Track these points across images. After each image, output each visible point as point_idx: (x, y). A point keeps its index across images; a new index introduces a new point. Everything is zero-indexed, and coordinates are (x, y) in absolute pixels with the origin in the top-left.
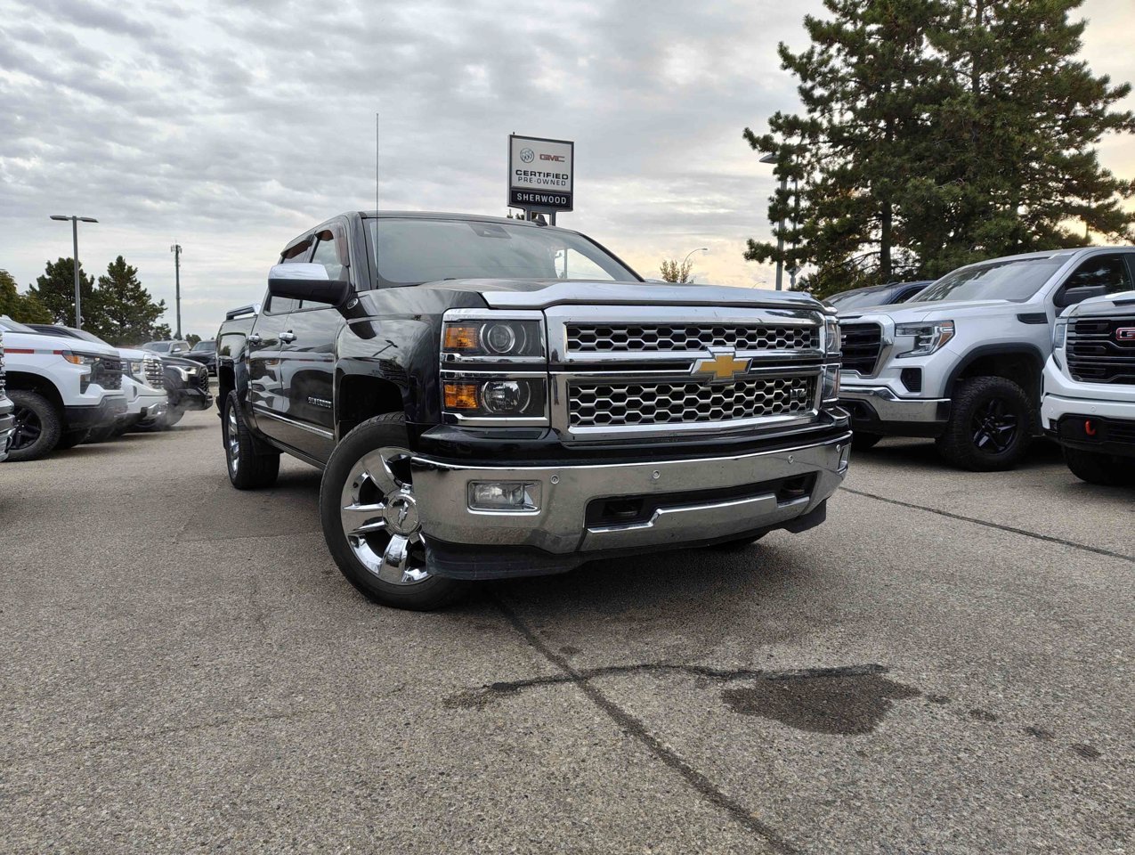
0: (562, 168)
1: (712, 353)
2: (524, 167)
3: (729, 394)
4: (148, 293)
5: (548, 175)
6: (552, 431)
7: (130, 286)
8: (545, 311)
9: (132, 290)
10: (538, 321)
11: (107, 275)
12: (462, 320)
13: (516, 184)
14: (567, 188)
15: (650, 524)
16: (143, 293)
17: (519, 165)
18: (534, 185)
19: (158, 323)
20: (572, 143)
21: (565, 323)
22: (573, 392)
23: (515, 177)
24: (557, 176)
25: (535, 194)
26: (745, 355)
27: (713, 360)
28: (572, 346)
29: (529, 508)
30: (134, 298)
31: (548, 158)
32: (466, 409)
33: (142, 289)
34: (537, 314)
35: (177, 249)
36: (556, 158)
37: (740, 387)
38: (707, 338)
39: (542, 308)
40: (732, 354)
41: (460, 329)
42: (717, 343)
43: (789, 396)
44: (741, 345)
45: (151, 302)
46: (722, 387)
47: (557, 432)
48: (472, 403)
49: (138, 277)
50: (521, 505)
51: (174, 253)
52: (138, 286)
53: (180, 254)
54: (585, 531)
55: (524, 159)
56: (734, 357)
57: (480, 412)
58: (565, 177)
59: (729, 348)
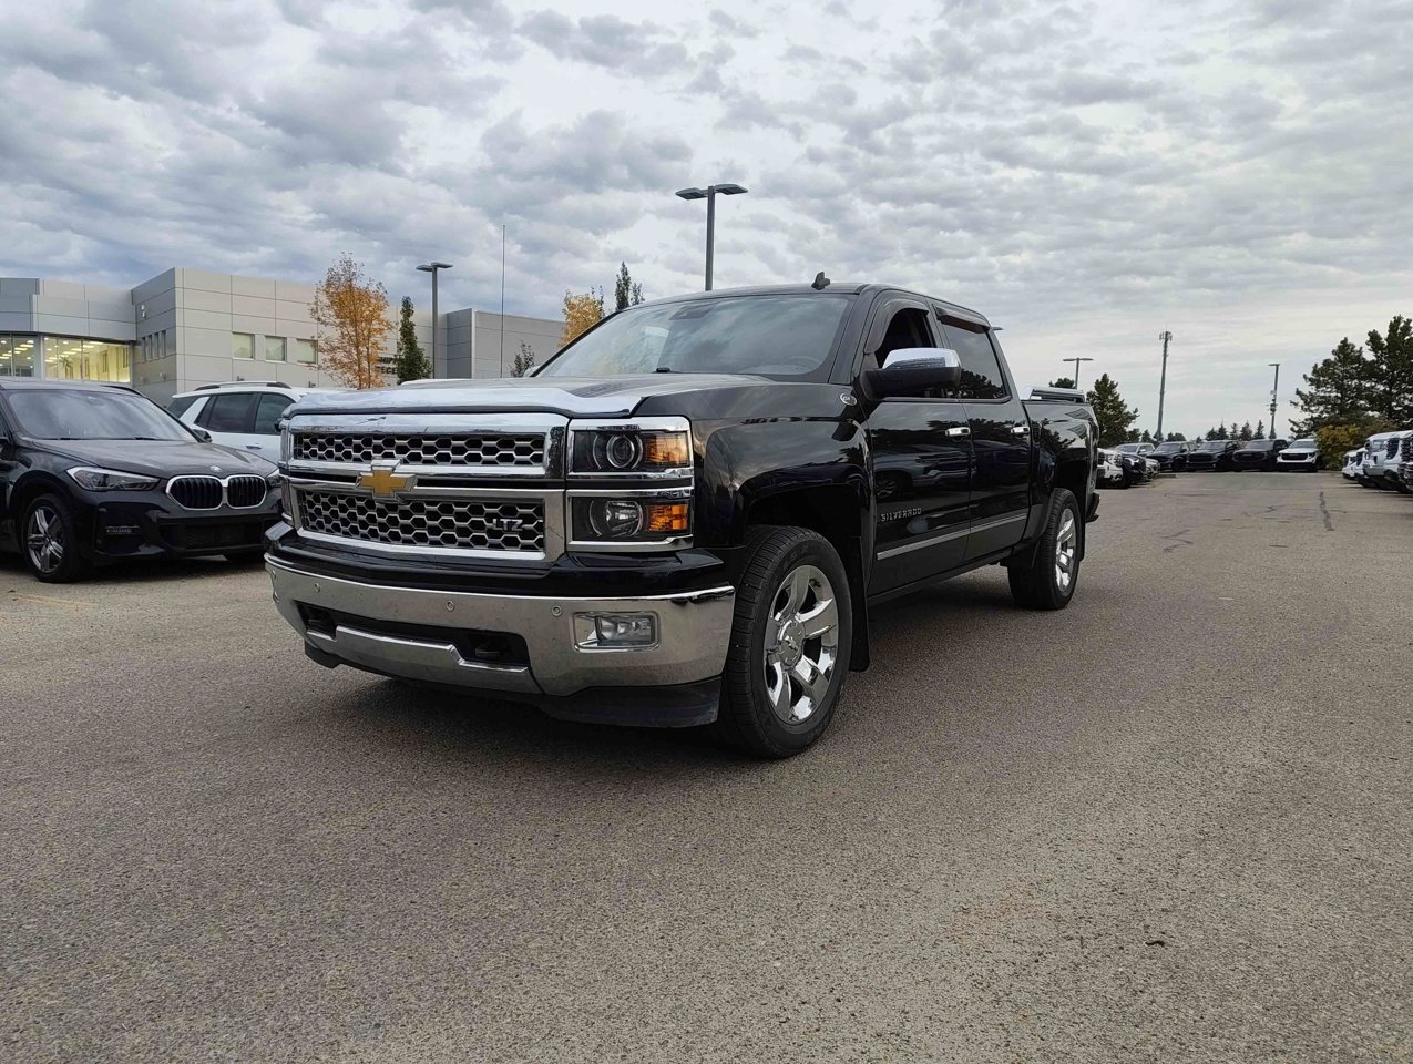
1: (372, 467)
3: (405, 514)
4: (1125, 403)
7: (1110, 398)
9: (1112, 401)
11: (1094, 390)
16: (1121, 404)
19: (1129, 428)
22: (303, 497)
26: (411, 470)
27: (371, 474)
28: (298, 453)
30: (1114, 408)
33: (1120, 400)
35: (1167, 337)
37: (418, 507)
38: (379, 450)
40: (390, 469)
42: (386, 456)
44: (414, 458)
45: (1126, 410)
46: (396, 506)
49: (1117, 390)
51: (1163, 341)
52: (1117, 397)
53: (1169, 342)
54: (306, 632)
56: (393, 471)
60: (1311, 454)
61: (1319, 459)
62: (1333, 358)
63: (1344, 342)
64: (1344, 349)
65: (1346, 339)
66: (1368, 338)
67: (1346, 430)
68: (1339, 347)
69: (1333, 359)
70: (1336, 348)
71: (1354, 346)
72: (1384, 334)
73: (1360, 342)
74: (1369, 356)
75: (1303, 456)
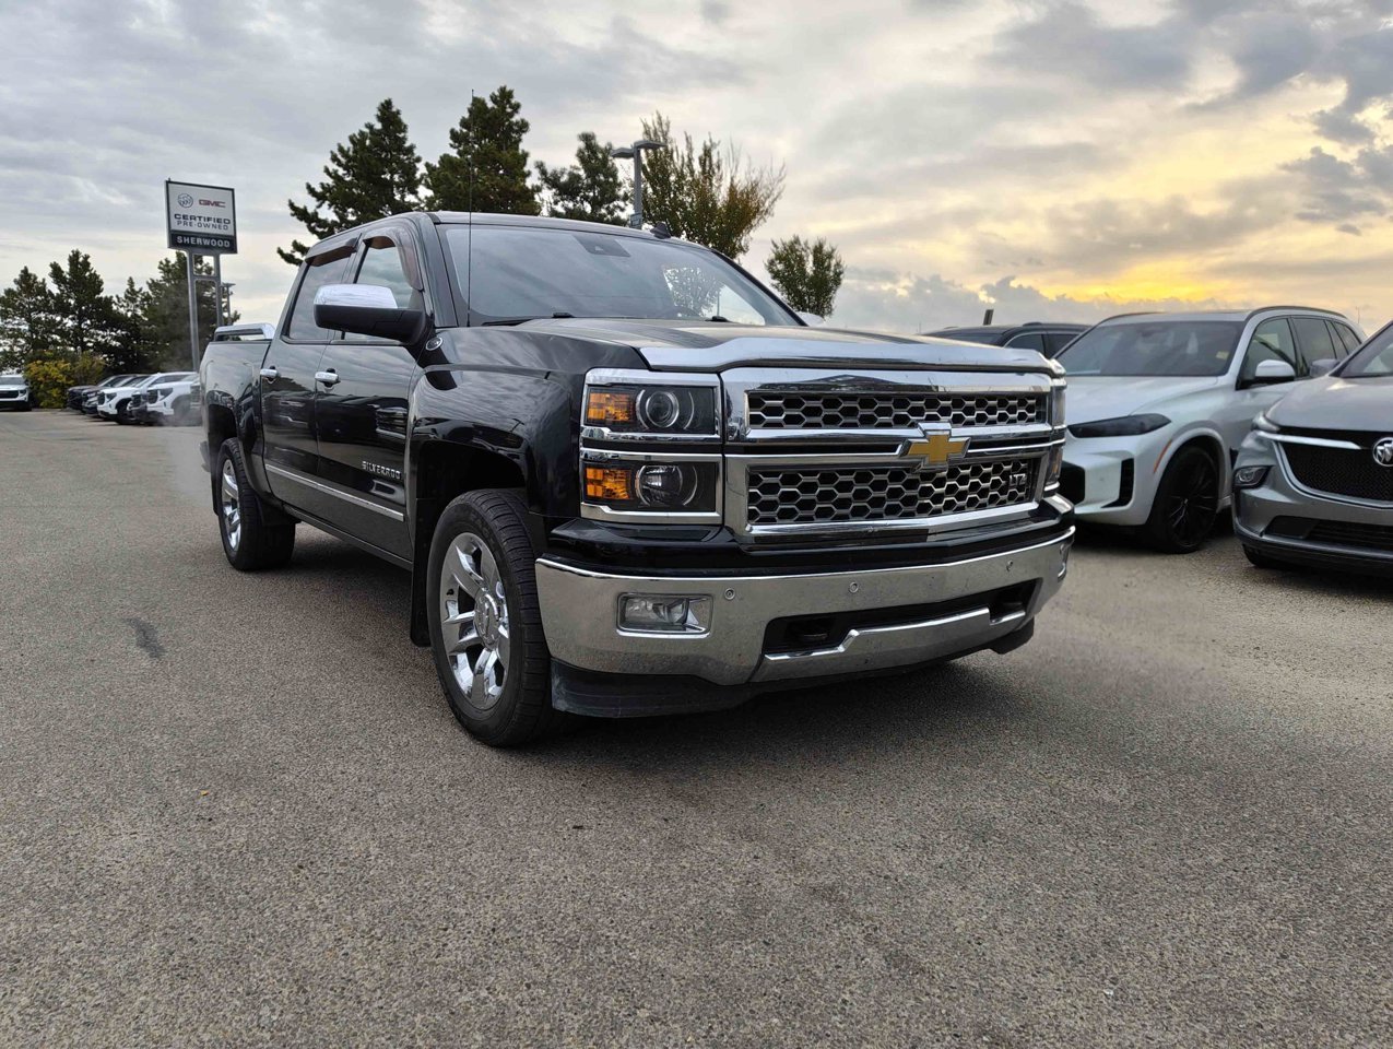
0: (225, 213)
1: (924, 432)
2: (183, 211)
3: (940, 483)
5: (209, 219)
6: (724, 529)
8: (722, 374)
10: (712, 388)
12: (613, 385)
13: (175, 227)
14: (230, 232)
15: (841, 649)
17: (176, 209)
18: (195, 229)
20: (232, 190)
21: (747, 391)
22: (753, 480)
23: (173, 219)
24: (219, 220)
25: (196, 237)
26: (963, 433)
27: (925, 440)
28: (755, 421)
29: (695, 628)
31: (208, 203)
32: (614, 500)
34: (711, 379)
36: (217, 204)
37: (953, 473)
38: (917, 411)
39: (718, 371)
40: (948, 433)
41: (608, 396)
42: (931, 419)
43: (1008, 484)
44: (957, 420)
46: (934, 474)
47: (731, 531)
48: (621, 493)
50: (683, 625)
54: (762, 657)
55: (182, 204)
56: (950, 436)
57: (633, 504)
58: (227, 222)
59: (944, 425)
60: (22, 392)
61: (30, 396)
62: (15, 287)
63: (25, 271)
64: (26, 278)
65: (26, 268)
66: (50, 270)
67: (56, 365)
68: (21, 276)
69: (15, 289)
70: (18, 277)
71: (36, 278)
72: (65, 267)
73: (42, 273)
74: (53, 288)
75: (14, 394)
